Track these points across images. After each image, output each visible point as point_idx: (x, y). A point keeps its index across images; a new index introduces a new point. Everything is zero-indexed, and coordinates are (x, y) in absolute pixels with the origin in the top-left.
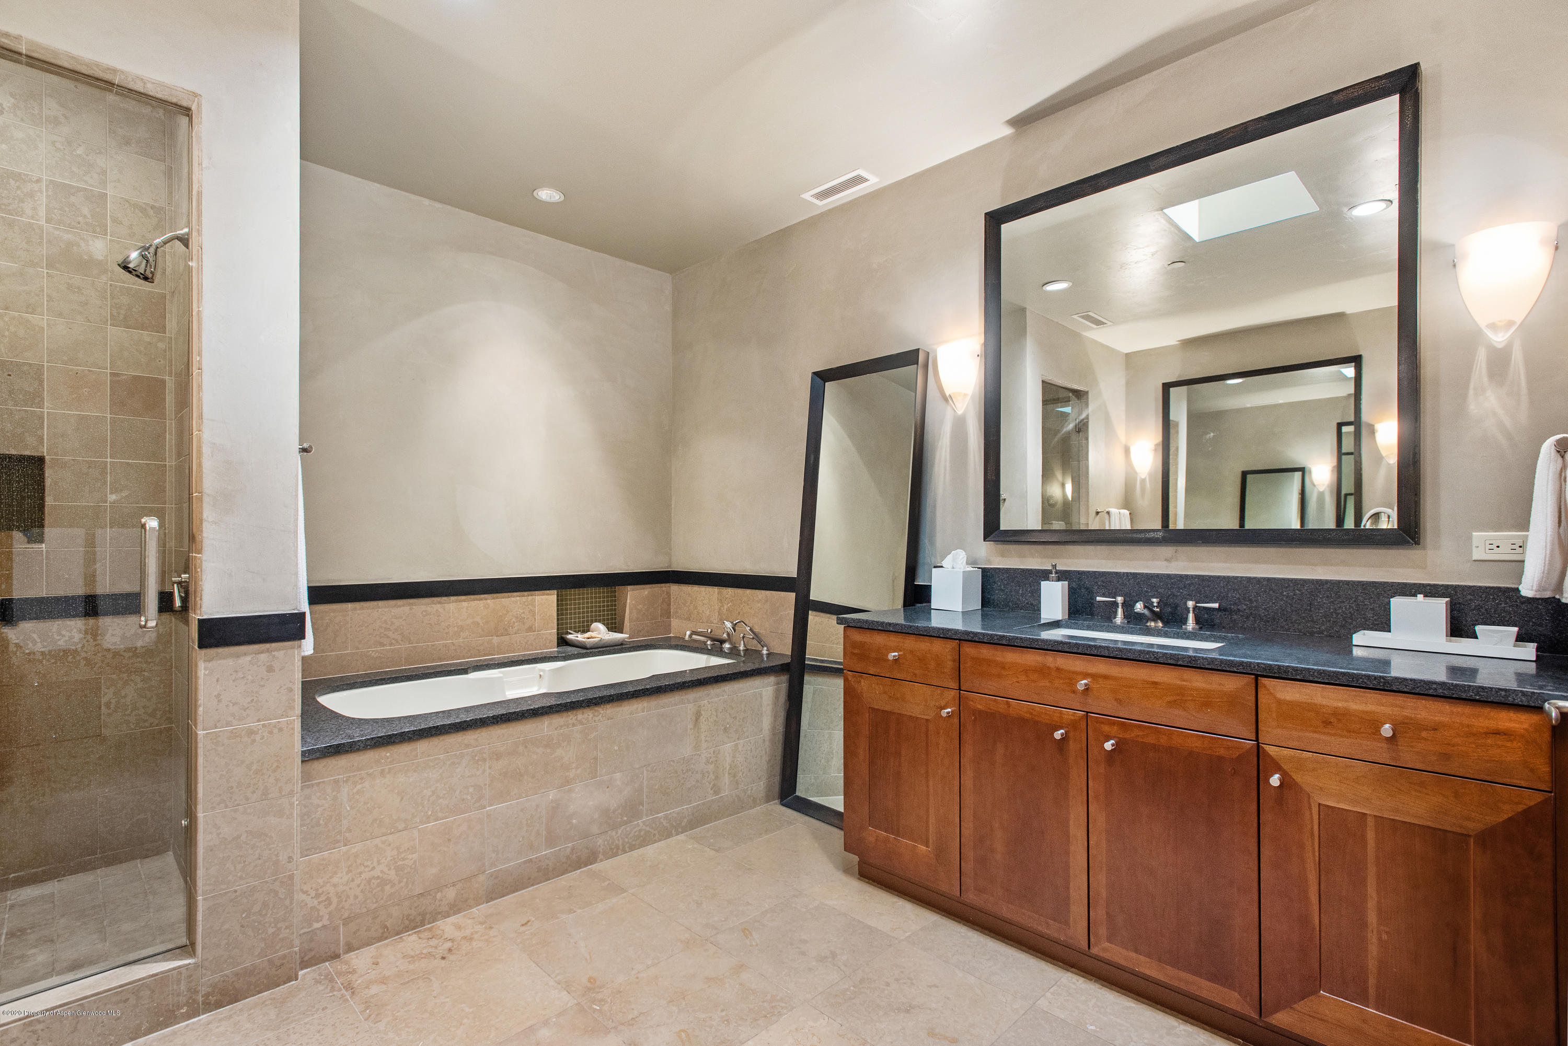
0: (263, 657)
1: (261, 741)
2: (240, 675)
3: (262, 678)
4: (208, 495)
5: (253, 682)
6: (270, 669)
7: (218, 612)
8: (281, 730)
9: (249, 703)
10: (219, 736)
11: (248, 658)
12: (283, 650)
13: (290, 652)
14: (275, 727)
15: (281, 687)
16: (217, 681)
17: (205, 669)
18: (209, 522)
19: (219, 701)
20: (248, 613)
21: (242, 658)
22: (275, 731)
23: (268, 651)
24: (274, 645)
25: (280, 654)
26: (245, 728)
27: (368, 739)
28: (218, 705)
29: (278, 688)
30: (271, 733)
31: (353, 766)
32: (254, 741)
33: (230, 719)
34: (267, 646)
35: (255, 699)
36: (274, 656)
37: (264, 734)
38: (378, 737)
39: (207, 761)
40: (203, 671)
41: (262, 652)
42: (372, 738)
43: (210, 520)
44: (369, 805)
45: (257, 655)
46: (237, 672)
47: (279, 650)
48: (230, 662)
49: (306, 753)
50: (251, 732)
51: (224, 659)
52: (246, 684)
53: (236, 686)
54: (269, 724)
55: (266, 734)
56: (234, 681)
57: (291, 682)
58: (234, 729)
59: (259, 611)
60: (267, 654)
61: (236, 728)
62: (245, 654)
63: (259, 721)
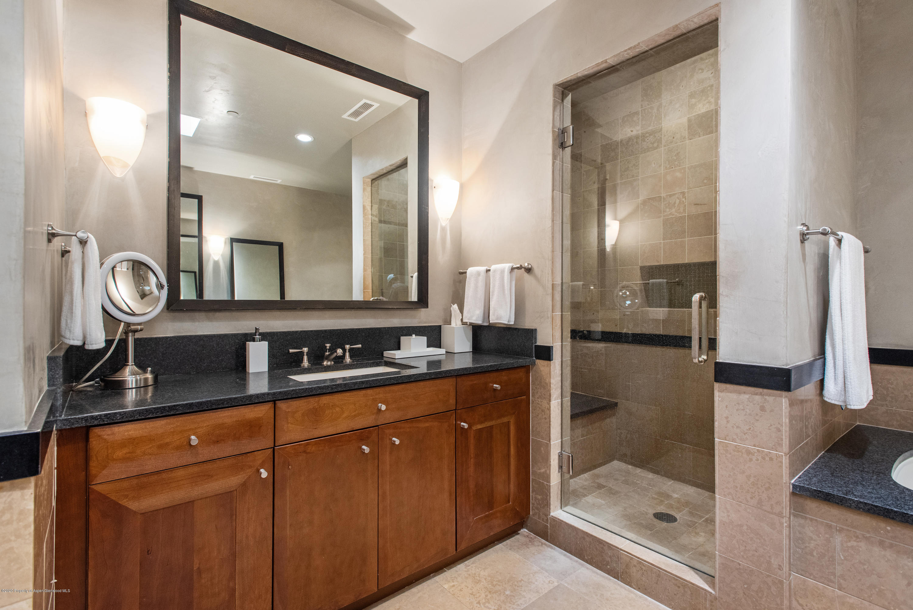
0: (757, 398)
1: (756, 462)
2: (741, 407)
3: (757, 414)
4: (723, 277)
5: (750, 415)
6: (763, 409)
7: (728, 359)
8: (771, 459)
9: (747, 430)
10: (728, 447)
11: (747, 396)
12: (773, 396)
13: (778, 399)
14: (767, 455)
15: (771, 425)
16: (726, 407)
17: (719, 397)
18: (723, 295)
19: (727, 422)
20: (748, 362)
21: (742, 395)
22: (767, 458)
23: (761, 394)
24: (765, 391)
25: (771, 399)
26: (745, 447)
27: (861, 502)
28: (727, 424)
29: (769, 425)
30: (764, 458)
31: (847, 520)
32: (751, 460)
33: (735, 437)
34: (760, 390)
35: (752, 428)
36: (765, 399)
37: (758, 457)
38: (872, 505)
39: (721, 461)
40: (717, 398)
41: (756, 394)
42: (866, 503)
43: (724, 294)
44: (866, 567)
45: (753, 396)
46: (739, 404)
47: (770, 395)
48: (734, 396)
49: (797, 488)
50: (749, 452)
51: (731, 392)
52: (745, 415)
53: (739, 415)
54: (763, 451)
55: (760, 458)
56: (737, 410)
57: (779, 424)
58: (737, 445)
59: (756, 363)
60: (760, 396)
61: (739, 445)
62: (745, 393)
63: (754, 446)
